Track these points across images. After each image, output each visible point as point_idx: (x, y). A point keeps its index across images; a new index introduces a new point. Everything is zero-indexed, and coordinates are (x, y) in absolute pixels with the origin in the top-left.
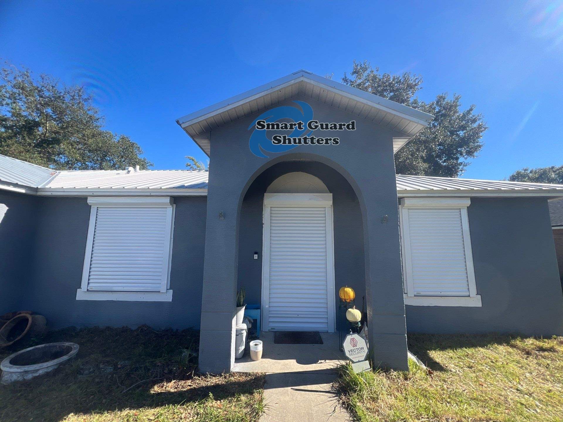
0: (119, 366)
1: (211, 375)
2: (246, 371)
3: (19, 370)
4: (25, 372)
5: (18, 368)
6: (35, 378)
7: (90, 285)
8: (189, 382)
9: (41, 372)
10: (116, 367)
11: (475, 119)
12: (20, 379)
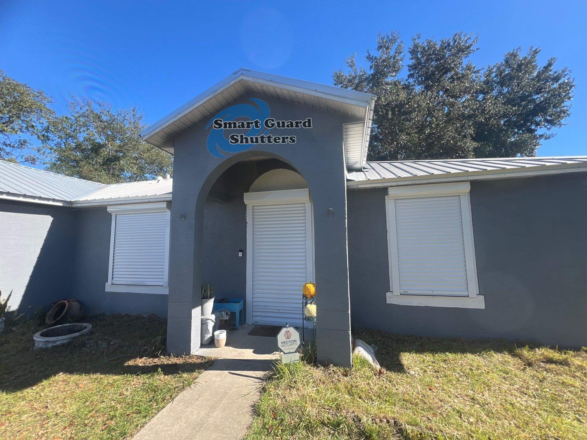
0: (112, 343)
1: (174, 356)
2: (202, 355)
3: (43, 340)
4: (47, 342)
5: (42, 338)
6: (54, 347)
7: (114, 279)
8: (156, 360)
9: (58, 343)
10: (109, 344)
11: (557, 76)
12: (44, 346)
